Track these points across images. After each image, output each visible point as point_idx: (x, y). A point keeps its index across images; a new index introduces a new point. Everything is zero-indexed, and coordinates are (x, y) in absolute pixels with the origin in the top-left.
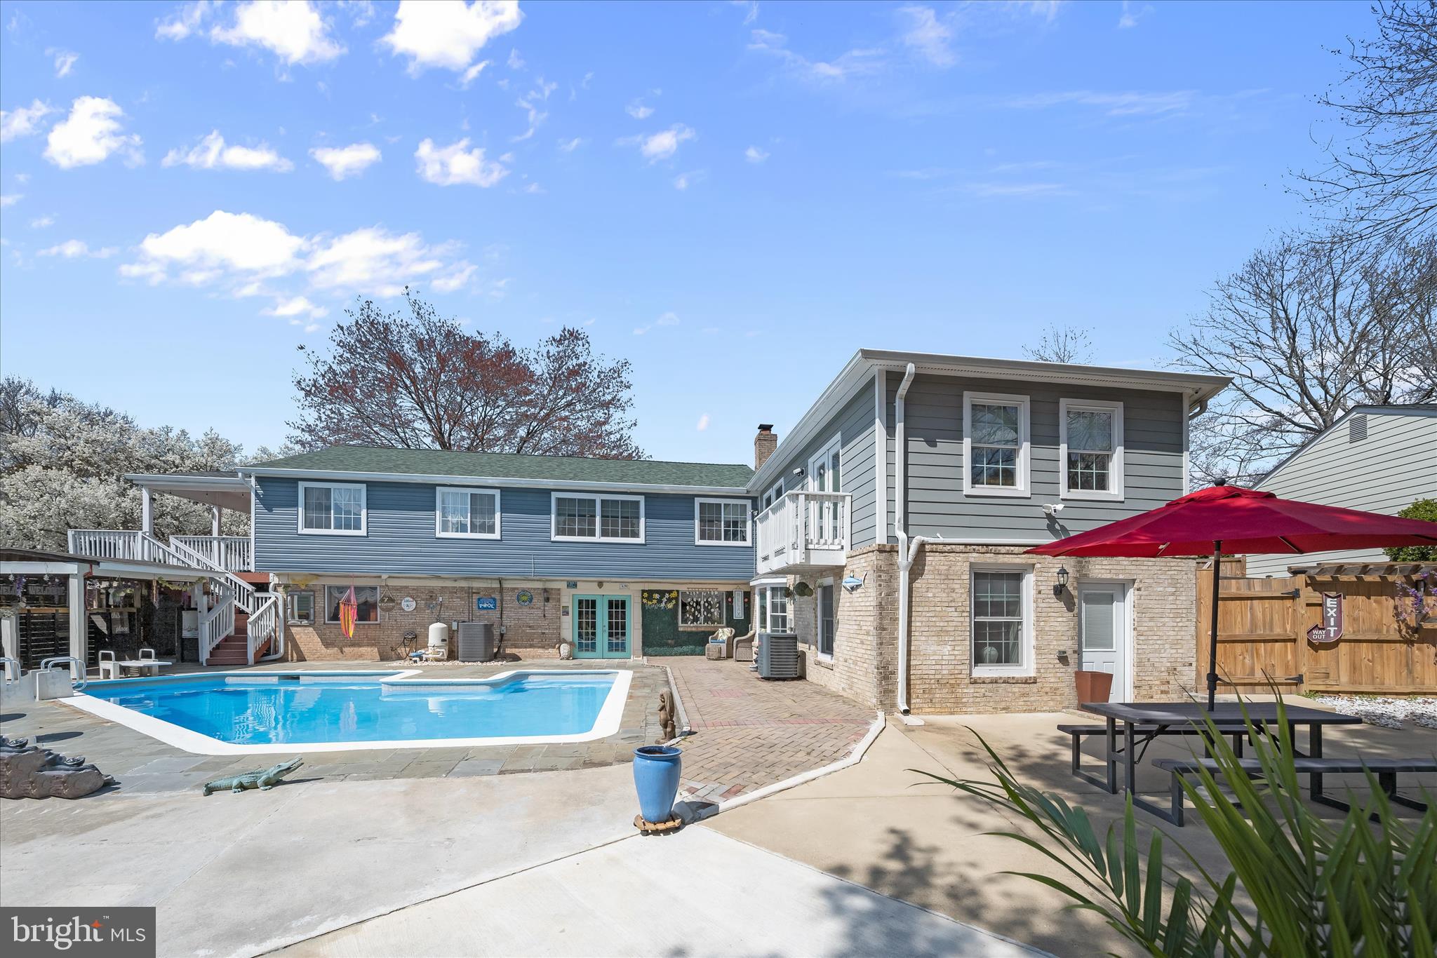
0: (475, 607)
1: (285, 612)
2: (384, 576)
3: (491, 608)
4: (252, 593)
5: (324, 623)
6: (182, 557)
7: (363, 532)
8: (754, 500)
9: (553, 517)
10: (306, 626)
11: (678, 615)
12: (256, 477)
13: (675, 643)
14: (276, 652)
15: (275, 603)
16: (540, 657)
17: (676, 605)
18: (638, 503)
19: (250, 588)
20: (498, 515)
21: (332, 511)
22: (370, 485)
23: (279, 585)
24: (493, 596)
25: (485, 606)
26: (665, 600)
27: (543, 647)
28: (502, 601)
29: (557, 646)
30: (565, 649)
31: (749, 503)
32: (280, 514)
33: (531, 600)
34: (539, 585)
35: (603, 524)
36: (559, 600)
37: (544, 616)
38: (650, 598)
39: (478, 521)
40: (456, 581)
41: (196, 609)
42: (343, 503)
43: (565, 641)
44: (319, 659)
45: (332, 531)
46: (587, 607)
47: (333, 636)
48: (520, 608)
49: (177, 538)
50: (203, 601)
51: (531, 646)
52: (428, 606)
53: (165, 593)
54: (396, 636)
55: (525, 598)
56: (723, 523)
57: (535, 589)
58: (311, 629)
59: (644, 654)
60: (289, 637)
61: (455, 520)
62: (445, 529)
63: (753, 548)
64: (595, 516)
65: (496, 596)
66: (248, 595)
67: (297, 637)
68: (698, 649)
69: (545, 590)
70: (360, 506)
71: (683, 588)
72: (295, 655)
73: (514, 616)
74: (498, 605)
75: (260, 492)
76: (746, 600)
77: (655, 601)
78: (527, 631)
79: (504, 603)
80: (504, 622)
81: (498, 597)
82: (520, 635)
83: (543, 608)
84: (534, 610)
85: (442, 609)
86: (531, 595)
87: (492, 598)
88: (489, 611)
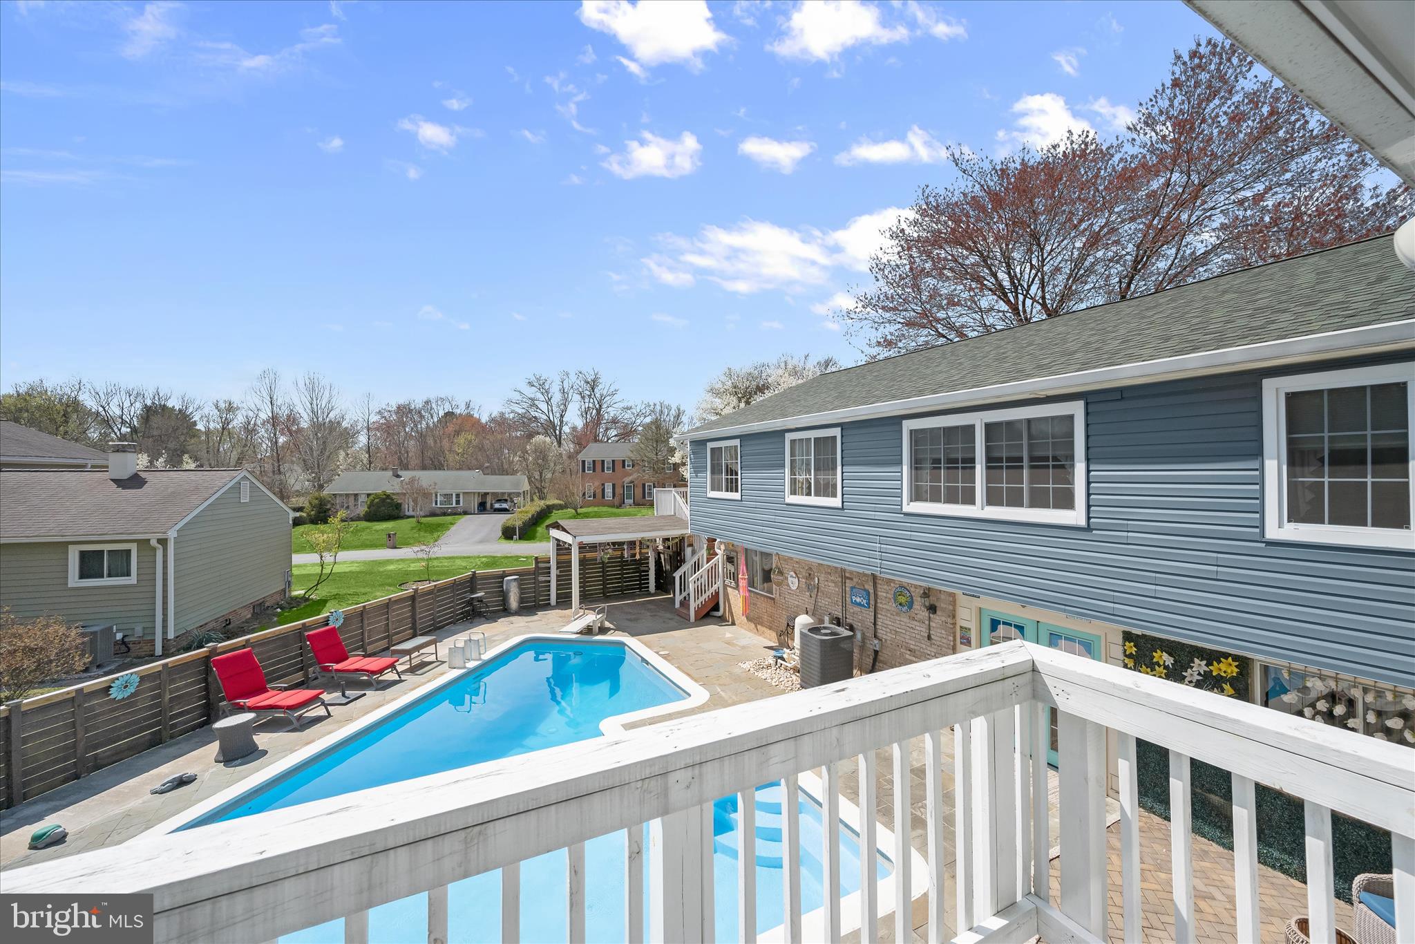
0: (849, 600)
3: (863, 606)
7: (739, 496)
9: (905, 468)
10: (734, 588)
12: (690, 441)
14: (720, 610)
15: (718, 561)
18: (1068, 420)
20: (839, 470)
21: (723, 472)
24: (866, 587)
25: (858, 600)
28: (875, 597)
32: (700, 477)
33: (911, 604)
35: (991, 475)
36: (952, 614)
37: (929, 637)
39: (821, 479)
44: (741, 625)
45: (724, 495)
48: (897, 614)
52: (807, 587)
54: (785, 620)
55: (902, 599)
57: (915, 588)
58: (736, 592)
60: (726, 597)
61: (801, 478)
62: (793, 492)
64: (973, 460)
67: (730, 598)
69: (925, 592)
72: (730, 616)
73: (889, 625)
74: (871, 603)
75: (692, 456)
78: (907, 656)
79: (879, 601)
80: (879, 631)
81: (872, 591)
82: (898, 660)
83: (927, 623)
84: (915, 623)
85: (819, 594)
86: (911, 596)
87: (865, 590)
88: (863, 610)
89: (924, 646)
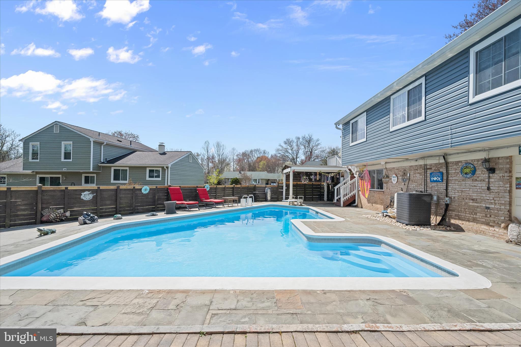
0: (428, 180)
1: (357, 184)
3: (439, 181)
7: (365, 139)
15: (355, 180)
24: (441, 170)
25: (435, 179)
27: (488, 224)
28: (447, 173)
29: (504, 224)
33: (474, 172)
34: (482, 156)
36: (509, 170)
37: (489, 189)
39: (412, 110)
40: (415, 161)
45: (358, 142)
48: (463, 180)
51: (475, 220)
52: (404, 180)
55: (467, 170)
57: (478, 160)
62: (394, 124)
65: (443, 170)
69: (486, 161)
70: (365, 125)
72: (360, 205)
73: (458, 188)
74: (444, 178)
78: (470, 204)
79: (449, 176)
80: (449, 193)
81: (445, 172)
82: (463, 207)
83: (487, 180)
84: (477, 182)
85: (410, 182)
86: (475, 167)
87: (440, 172)
88: (439, 184)
89: (484, 195)
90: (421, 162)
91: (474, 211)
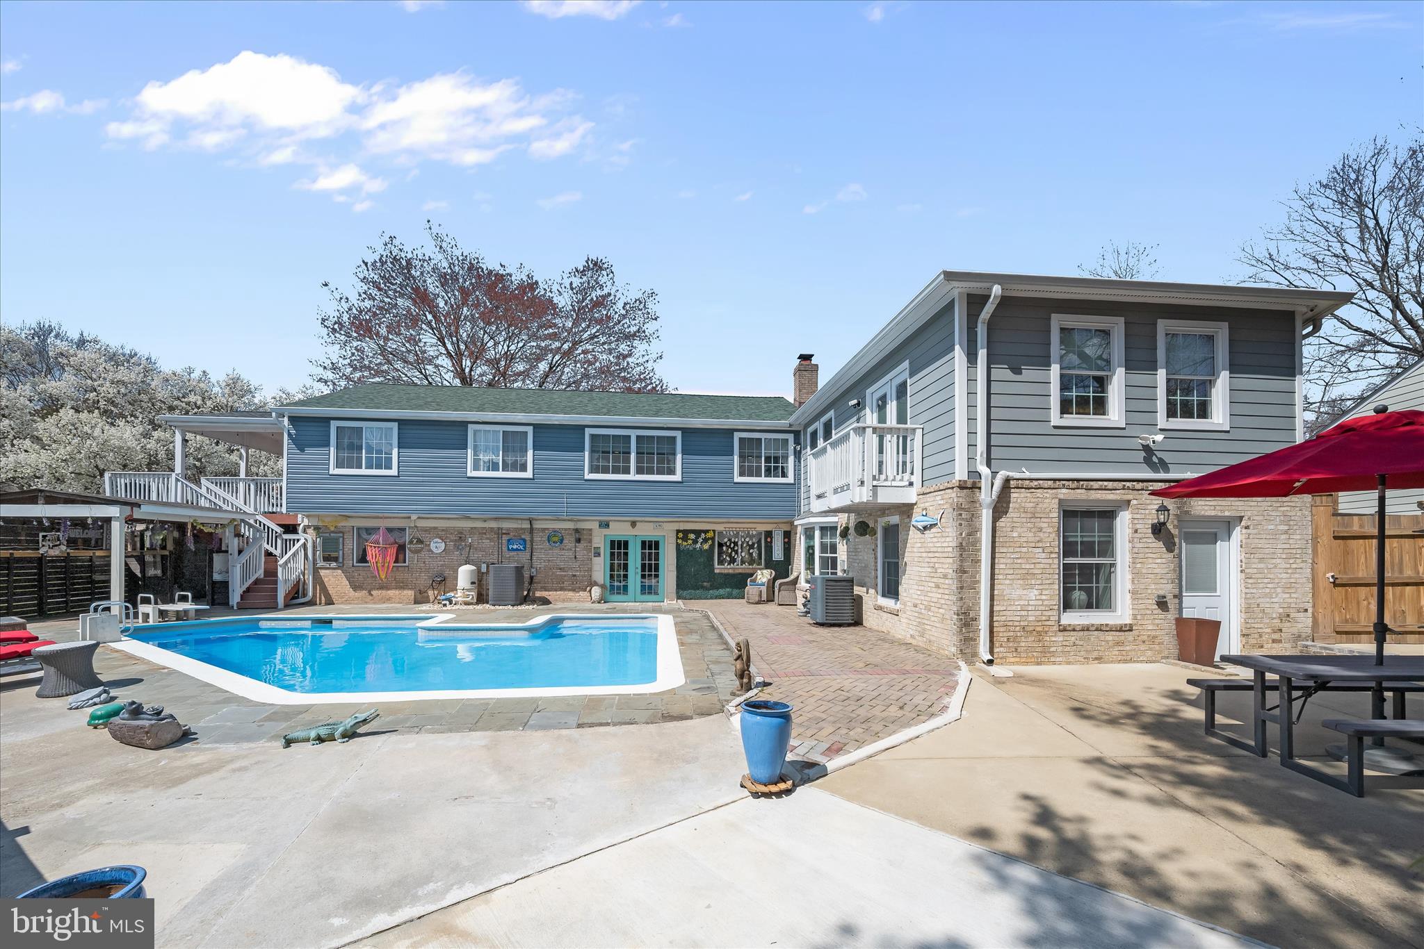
0: (505, 549)
1: (314, 554)
2: (414, 517)
3: (521, 550)
4: (281, 535)
5: (353, 566)
6: (213, 498)
7: (394, 472)
8: (797, 434)
9: (587, 454)
10: (334, 569)
11: (713, 556)
12: (289, 417)
13: (711, 586)
14: (305, 595)
15: (304, 545)
16: (570, 600)
17: (712, 546)
18: (674, 438)
19: (279, 530)
20: (530, 453)
21: (364, 451)
22: (402, 423)
23: (309, 527)
24: (523, 537)
25: (515, 547)
26: (700, 540)
27: (574, 590)
28: (532, 541)
29: (588, 588)
30: (596, 592)
31: (791, 437)
32: (312, 453)
33: (561, 541)
34: (570, 525)
35: (638, 461)
36: (590, 541)
37: (575, 557)
38: (685, 539)
39: (510, 459)
40: (485, 521)
41: (227, 552)
42: (374, 442)
43: (596, 584)
44: (347, 602)
45: (364, 471)
46: (619, 548)
47: (361, 578)
48: (550, 549)
49: (208, 480)
50: (233, 544)
51: (562, 589)
52: (457, 548)
53: (199, 535)
54: (424, 580)
55: (556, 539)
56: (763, 459)
57: (566, 529)
58: (340, 571)
59: (679, 598)
60: (318, 580)
61: (486, 458)
62: (476, 468)
63: (796, 485)
64: (629, 453)
65: (525, 539)
66: (276, 537)
67: (326, 580)
68: (735, 592)
69: (577, 531)
70: (391, 445)
71: (719, 528)
72: (323, 598)
73: (544, 557)
74: (528, 546)
75: (293, 432)
76: (786, 540)
77: (690, 542)
78: (557, 573)
79: (534, 544)
80: (534, 563)
81: (528, 539)
82: (550, 577)
83: (574, 549)
84: (564, 551)
85: (471, 551)
86: (562, 536)
87: (522, 539)
88: (519, 552)
89: (571, 564)
90: (494, 525)
91: (561, 580)
